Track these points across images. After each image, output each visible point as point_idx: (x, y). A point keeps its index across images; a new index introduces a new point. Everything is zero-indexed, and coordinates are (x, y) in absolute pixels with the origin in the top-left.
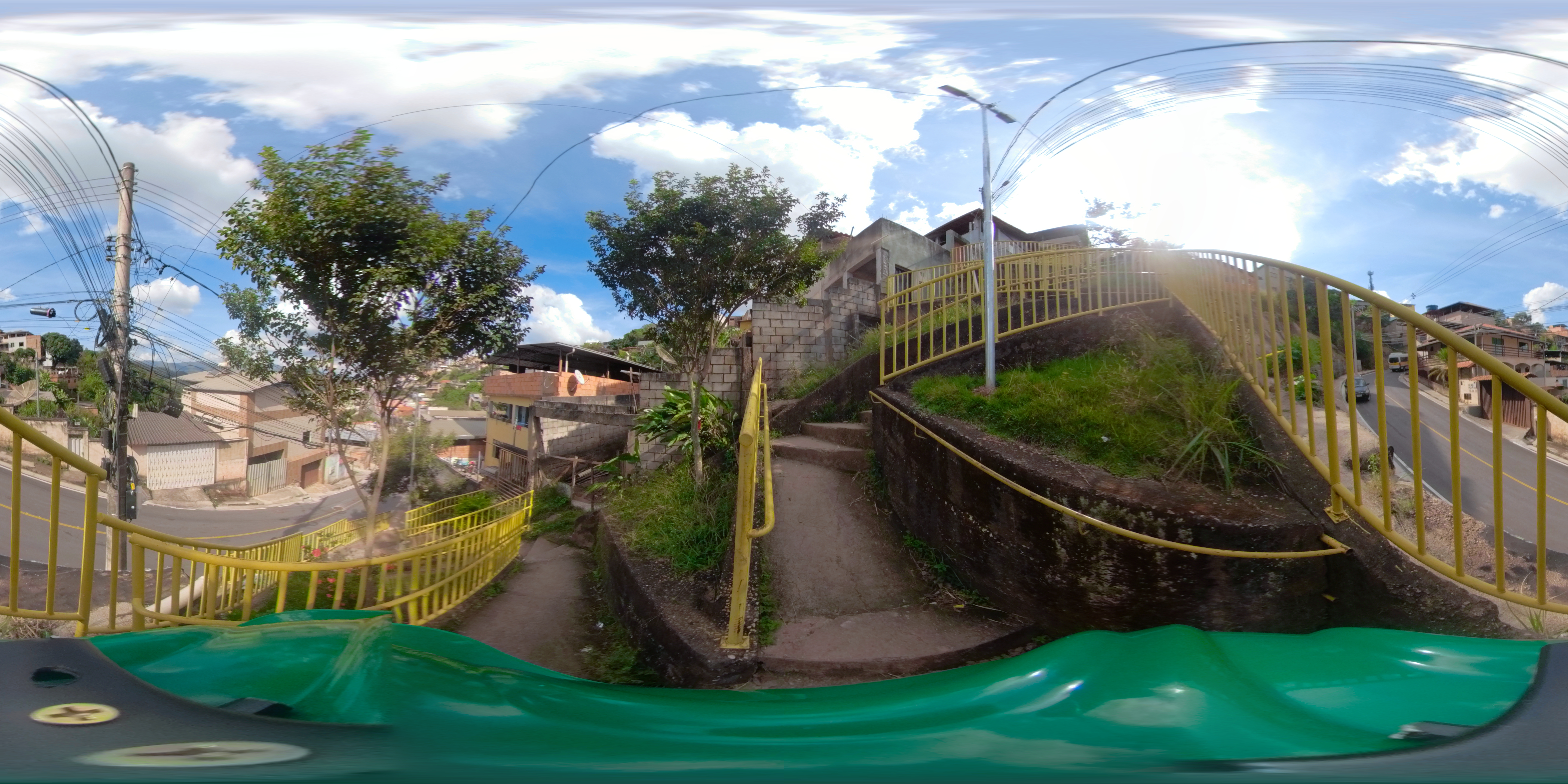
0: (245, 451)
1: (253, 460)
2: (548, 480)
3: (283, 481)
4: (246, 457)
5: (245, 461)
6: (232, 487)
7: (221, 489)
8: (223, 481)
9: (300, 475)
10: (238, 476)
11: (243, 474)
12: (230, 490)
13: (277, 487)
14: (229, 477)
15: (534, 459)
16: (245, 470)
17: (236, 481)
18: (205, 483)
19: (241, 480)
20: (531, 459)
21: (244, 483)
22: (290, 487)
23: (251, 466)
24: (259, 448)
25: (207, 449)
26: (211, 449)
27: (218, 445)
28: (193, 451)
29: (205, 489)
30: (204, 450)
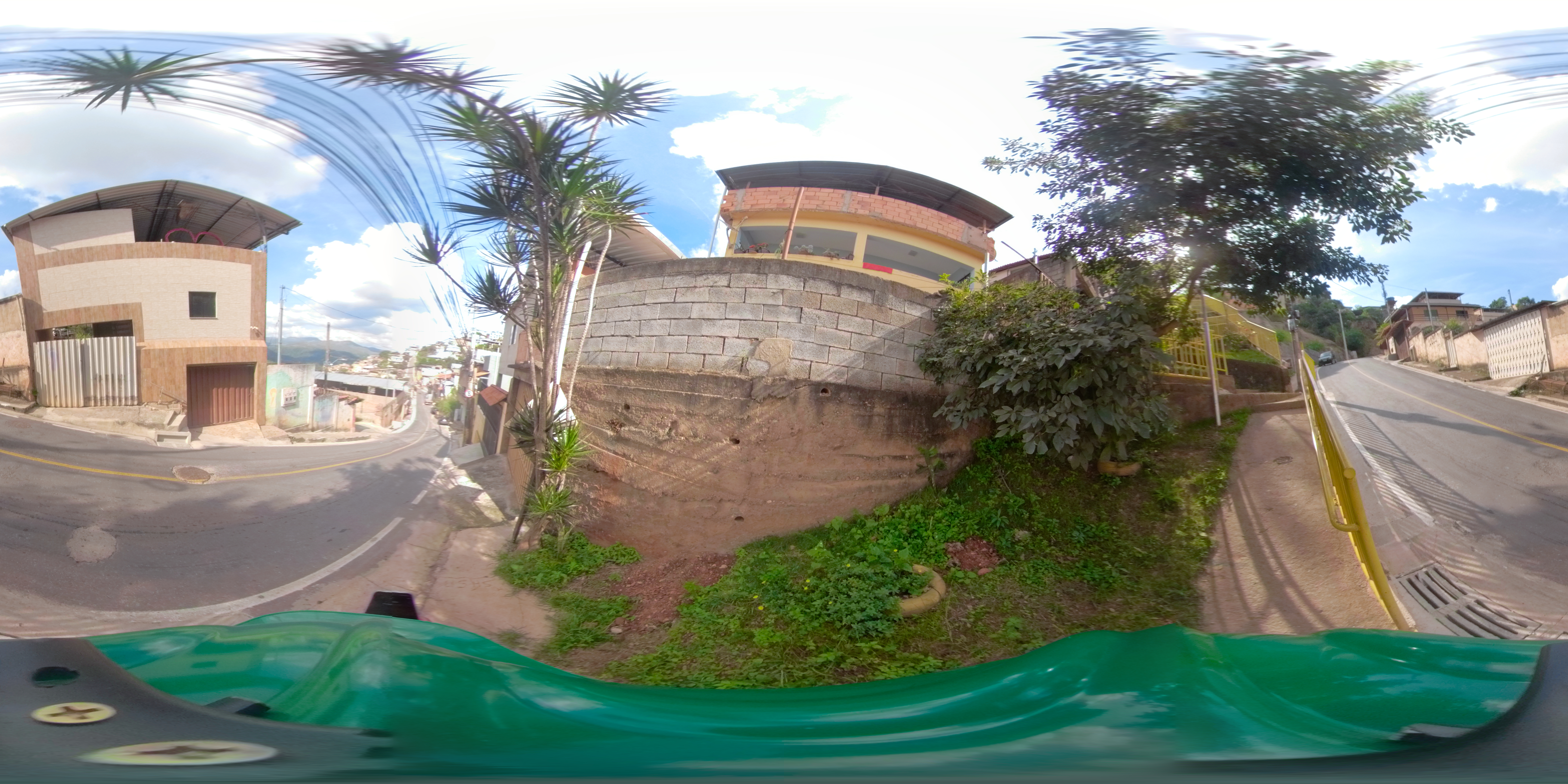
0: (22, 317)
4: (25, 328)
5: (26, 336)
10: (9, 361)
16: (25, 349)
19: (18, 368)
21: (24, 376)
23: (36, 346)
24: (51, 314)
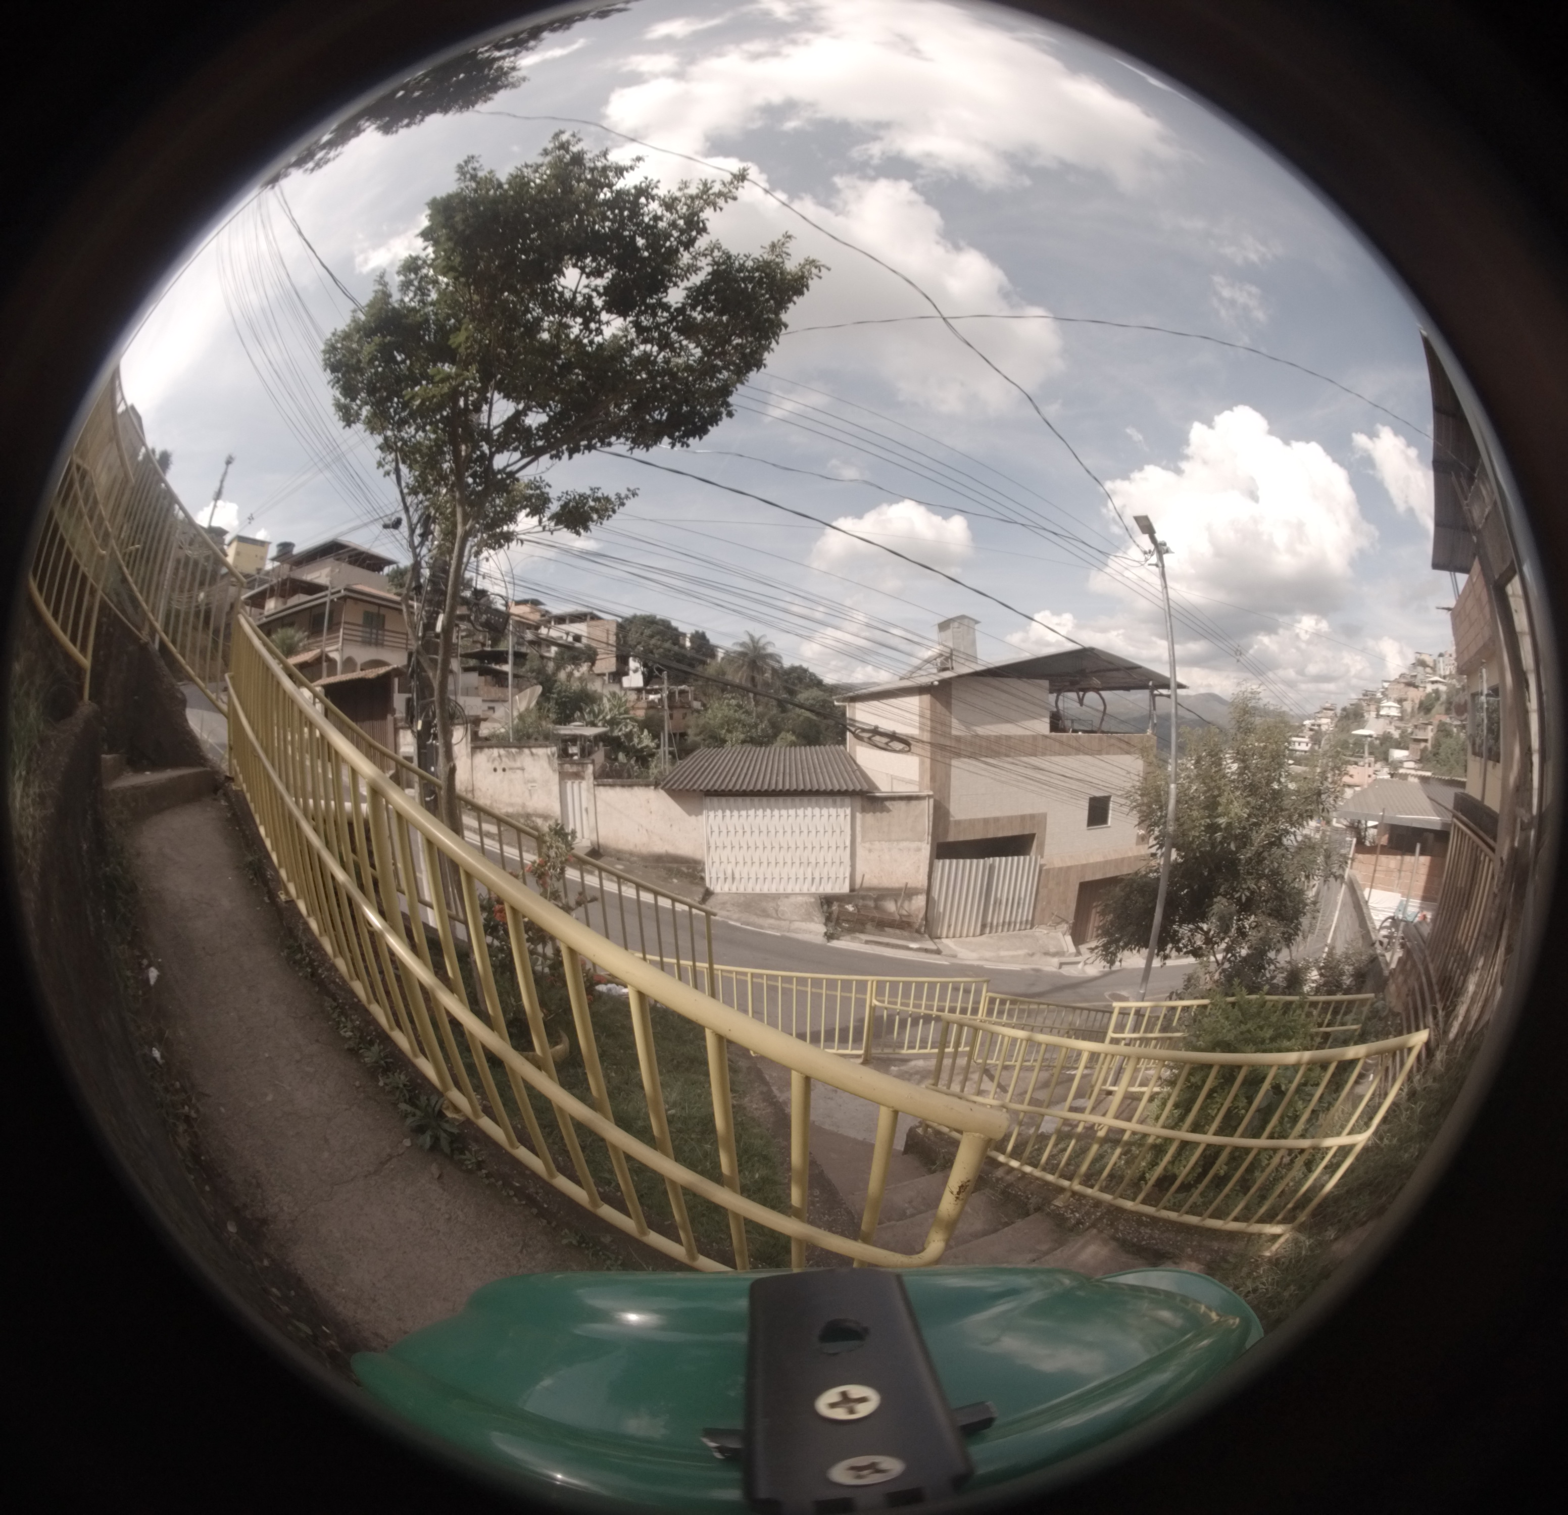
0: (925, 823)
1: (946, 849)
4: (928, 840)
5: (926, 849)
6: (891, 905)
8: (870, 888)
9: (1073, 905)
10: (908, 883)
11: (921, 880)
12: (884, 912)
13: (1008, 925)
14: (885, 883)
16: (925, 869)
17: (900, 894)
18: (828, 889)
19: (915, 892)
21: (920, 902)
23: (939, 863)
24: (958, 823)
25: (833, 811)
26: (841, 811)
27: (858, 802)
28: (801, 812)
29: (827, 901)
30: (825, 811)
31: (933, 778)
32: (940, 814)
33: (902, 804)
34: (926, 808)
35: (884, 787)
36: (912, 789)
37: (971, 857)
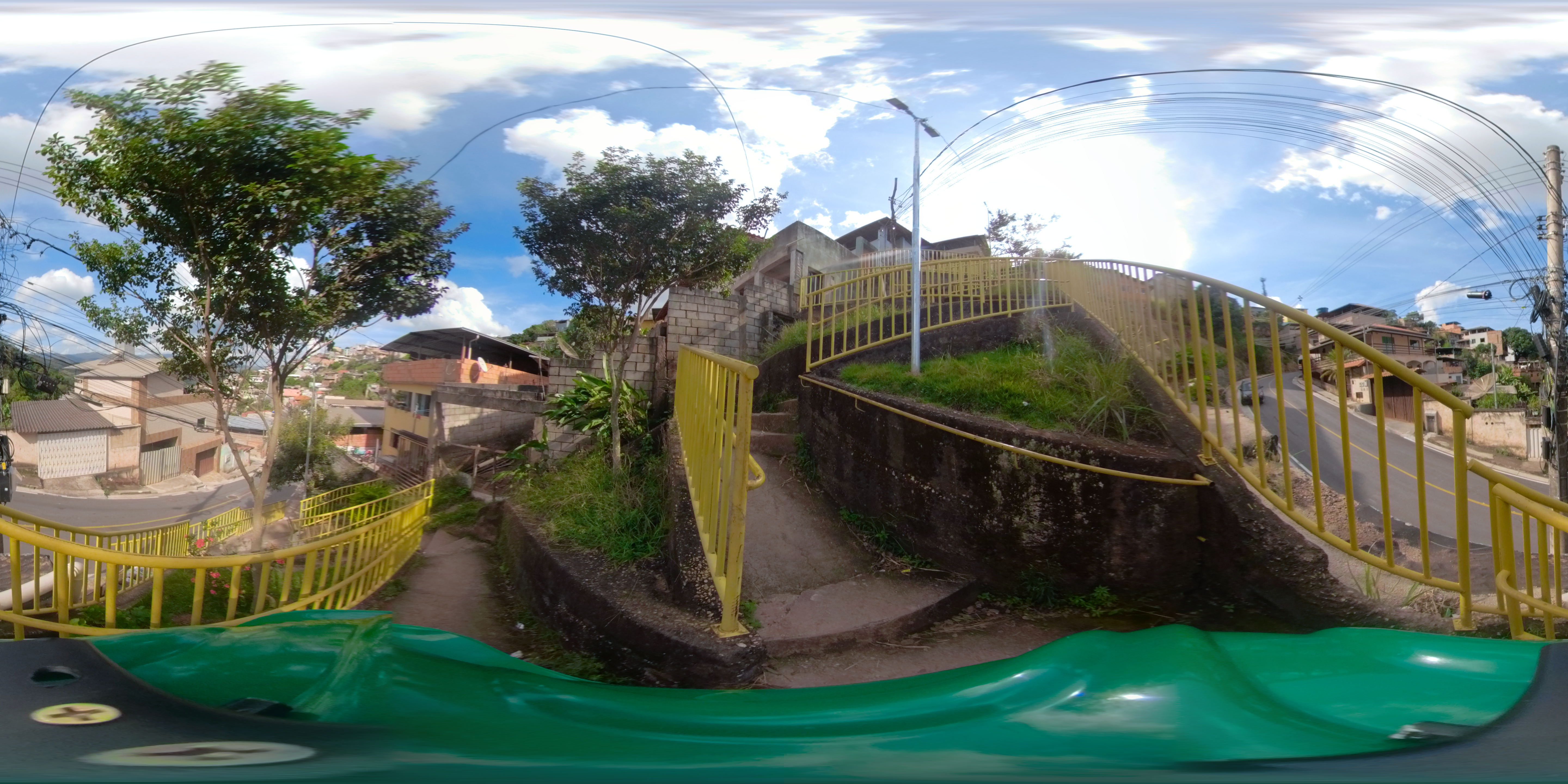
0: (138, 438)
1: (146, 447)
2: (448, 469)
3: (177, 469)
4: (139, 444)
5: (138, 448)
6: (124, 475)
7: (113, 478)
8: (115, 469)
9: (194, 463)
10: (130, 464)
11: (136, 462)
12: (123, 479)
13: (171, 475)
14: (122, 465)
15: (434, 446)
16: (138, 457)
17: (128, 469)
18: (96, 471)
19: (134, 468)
20: (432, 446)
21: (137, 471)
22: (184, 476)
23: (144, 454)
24: (151, 435)
25: (99, 437)
26: (102, 436)
27: (109, 431)
28: (84, 438)
29: (97, 477)
30: (95, 437)
31: (140, 418)
32: (143, 433)
33: (128, 431)
34: (138, 430)
35: (118, 424)
36: (128, 423)
37: (155, 450)
